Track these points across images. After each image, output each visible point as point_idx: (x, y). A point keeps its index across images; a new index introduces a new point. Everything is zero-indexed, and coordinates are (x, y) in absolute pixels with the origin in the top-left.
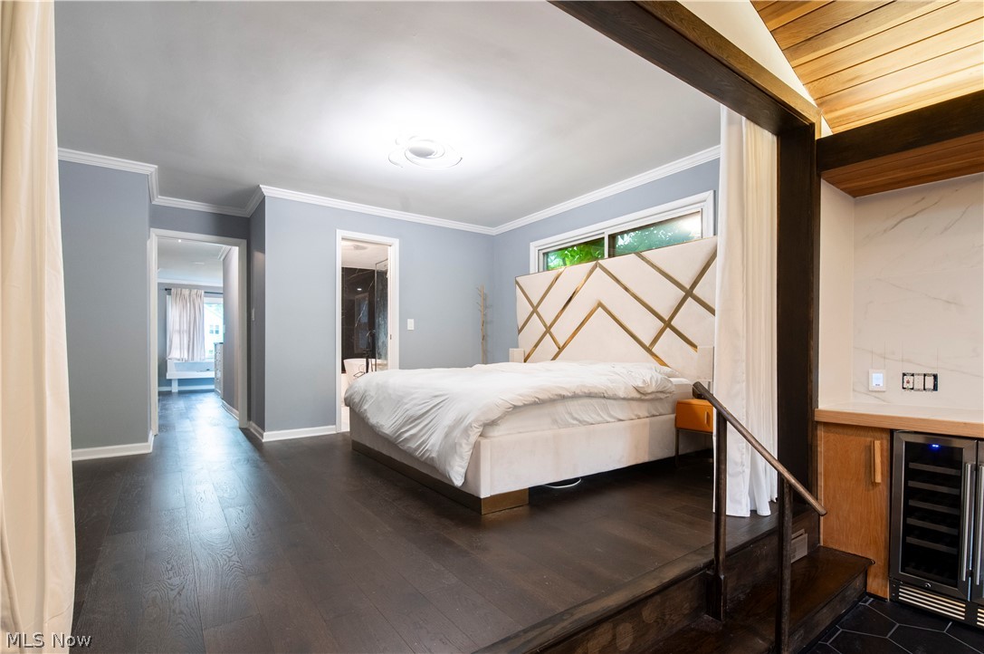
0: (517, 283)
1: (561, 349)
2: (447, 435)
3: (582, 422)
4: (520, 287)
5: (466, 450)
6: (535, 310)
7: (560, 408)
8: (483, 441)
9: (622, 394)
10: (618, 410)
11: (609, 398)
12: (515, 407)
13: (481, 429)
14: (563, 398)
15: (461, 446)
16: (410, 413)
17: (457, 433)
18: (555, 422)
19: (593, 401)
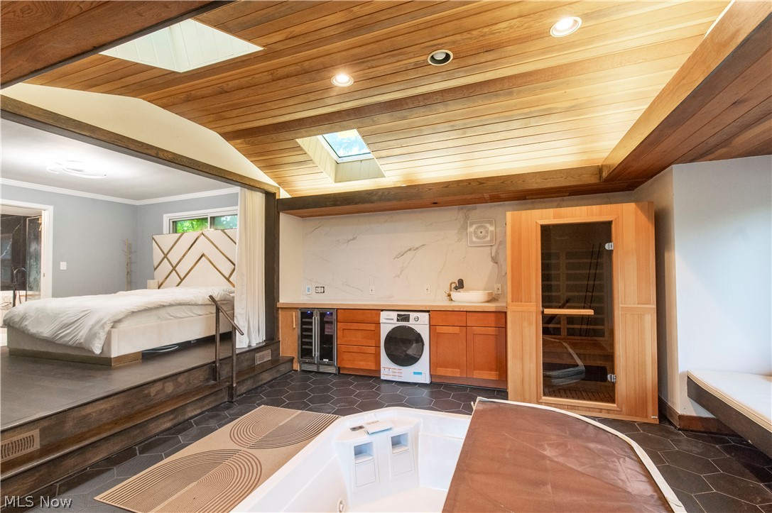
0: (153, 239)
1: (182, 280)
2: (91, 329)
3: (176, 317)
4: (156, 242)
5: (103, 335)
6: (165, 256)
7: (162, 312)
8: (113, 330)
9: (200, 303)
10: (198, 311)
11: (192, 305)
12: (133, 312)
13: (112, 324)
14: (164, 306)
15: (99, 333)
16: (65, 322)
17: (97, 327)
18: (159, 318)
19: (183, 307)
